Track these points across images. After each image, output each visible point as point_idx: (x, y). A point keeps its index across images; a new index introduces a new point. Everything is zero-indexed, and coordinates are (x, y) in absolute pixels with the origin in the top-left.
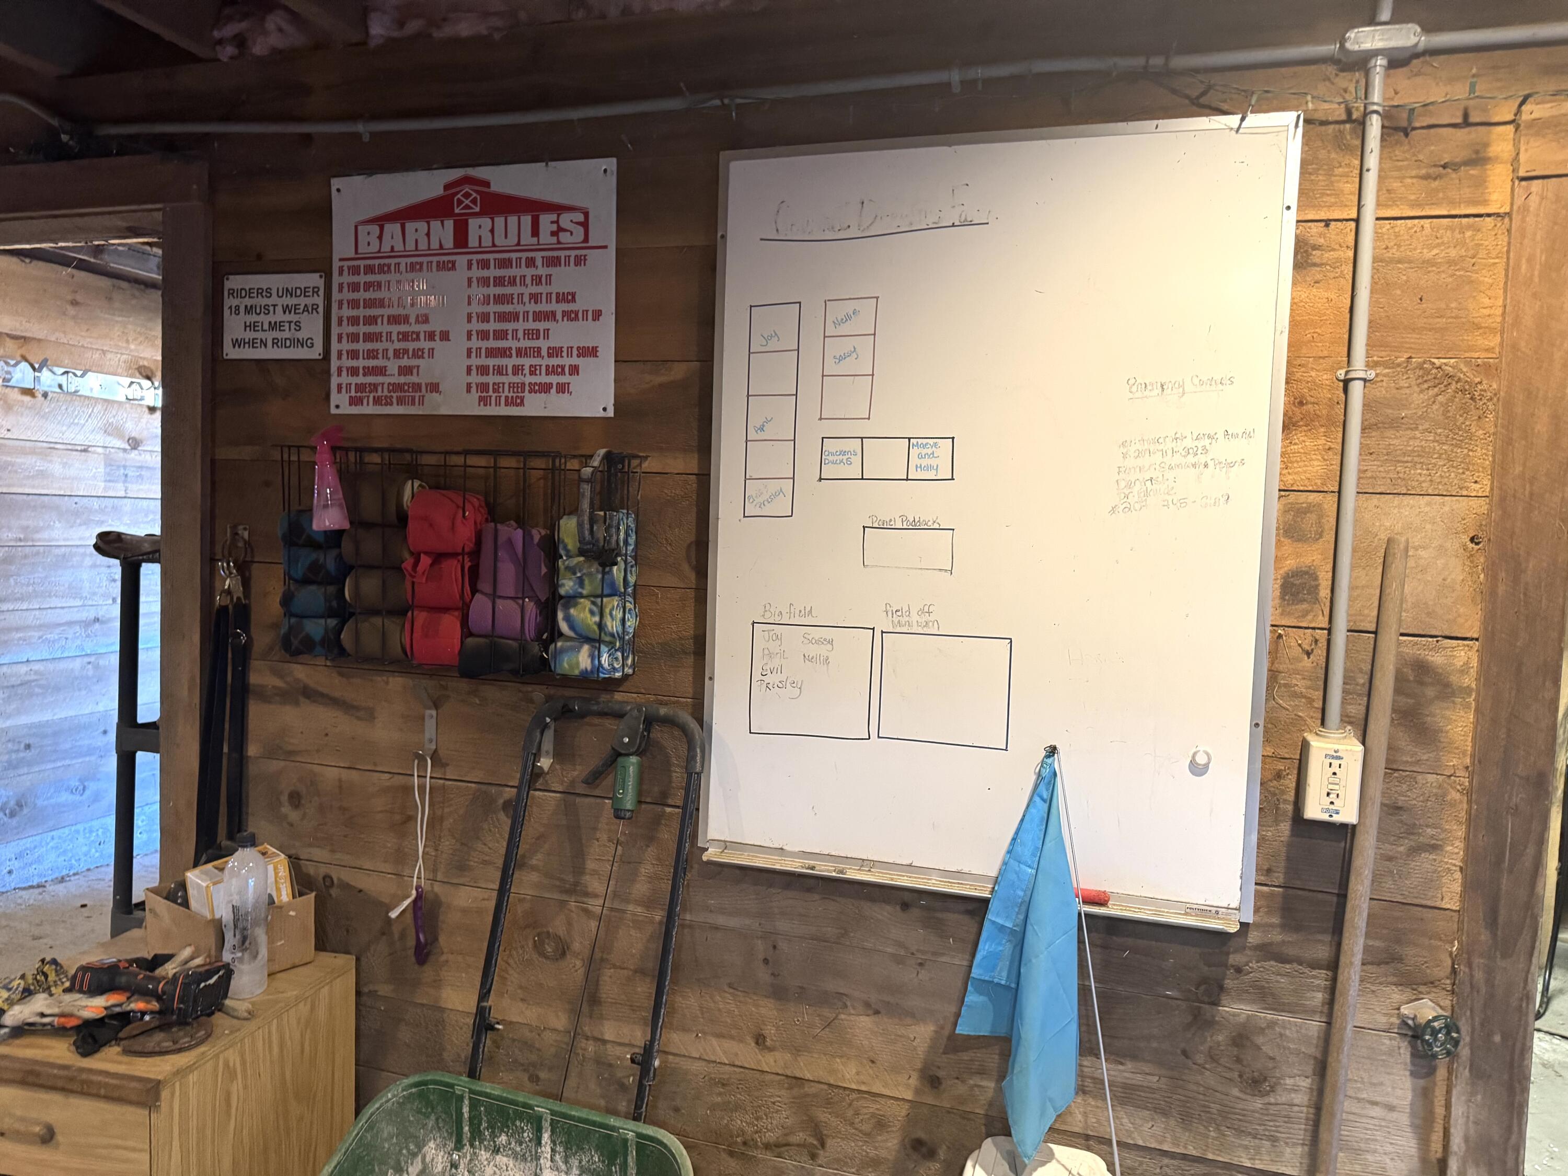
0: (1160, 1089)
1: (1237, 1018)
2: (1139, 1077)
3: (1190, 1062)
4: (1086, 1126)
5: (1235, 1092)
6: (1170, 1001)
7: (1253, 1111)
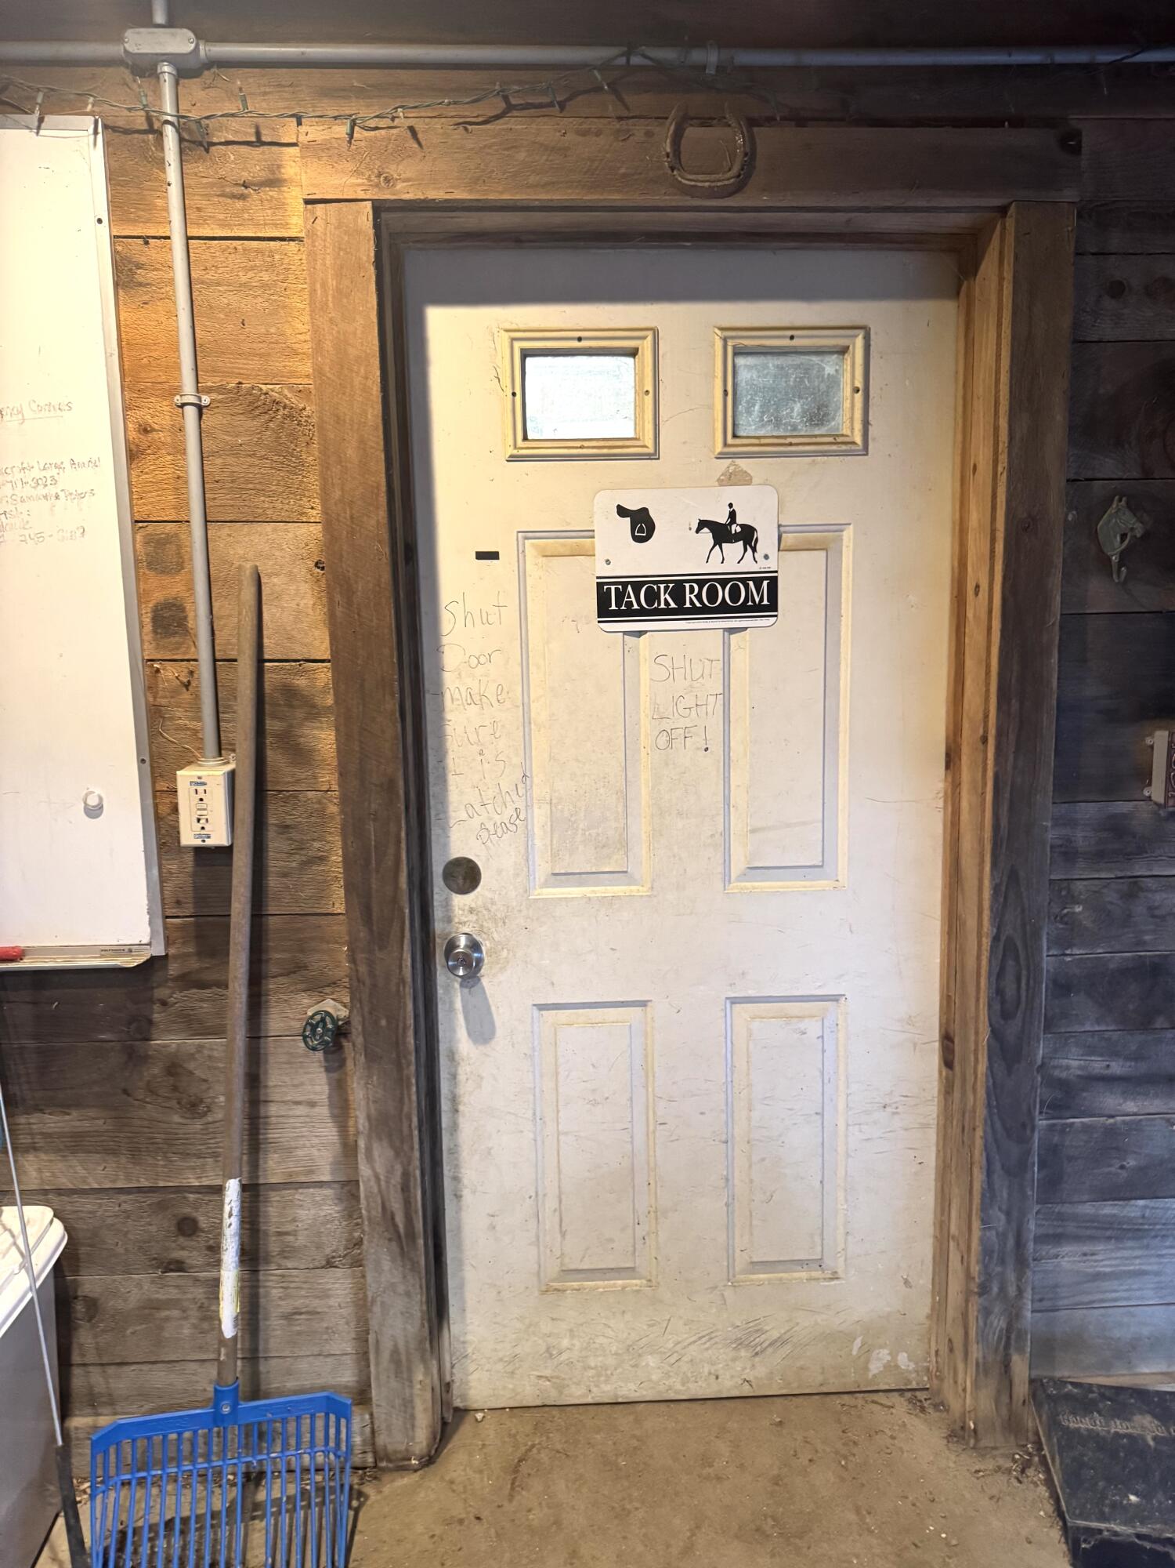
0: (107, 1131)
1: (168, 1049)
2: (86, 1124)
3: (130, 1099)
4: (43, 1181)
5: (176, 1118)
6: (105, 1044)
7: (195, 1133)
